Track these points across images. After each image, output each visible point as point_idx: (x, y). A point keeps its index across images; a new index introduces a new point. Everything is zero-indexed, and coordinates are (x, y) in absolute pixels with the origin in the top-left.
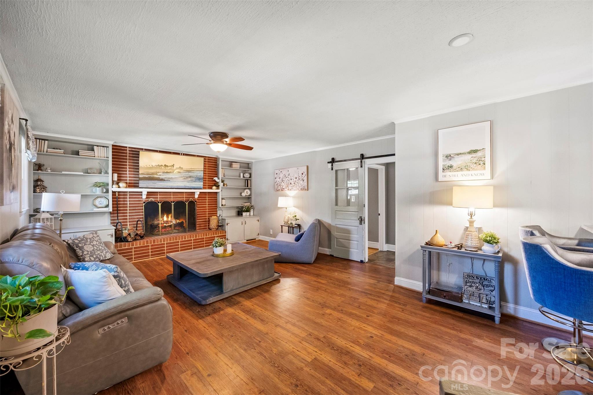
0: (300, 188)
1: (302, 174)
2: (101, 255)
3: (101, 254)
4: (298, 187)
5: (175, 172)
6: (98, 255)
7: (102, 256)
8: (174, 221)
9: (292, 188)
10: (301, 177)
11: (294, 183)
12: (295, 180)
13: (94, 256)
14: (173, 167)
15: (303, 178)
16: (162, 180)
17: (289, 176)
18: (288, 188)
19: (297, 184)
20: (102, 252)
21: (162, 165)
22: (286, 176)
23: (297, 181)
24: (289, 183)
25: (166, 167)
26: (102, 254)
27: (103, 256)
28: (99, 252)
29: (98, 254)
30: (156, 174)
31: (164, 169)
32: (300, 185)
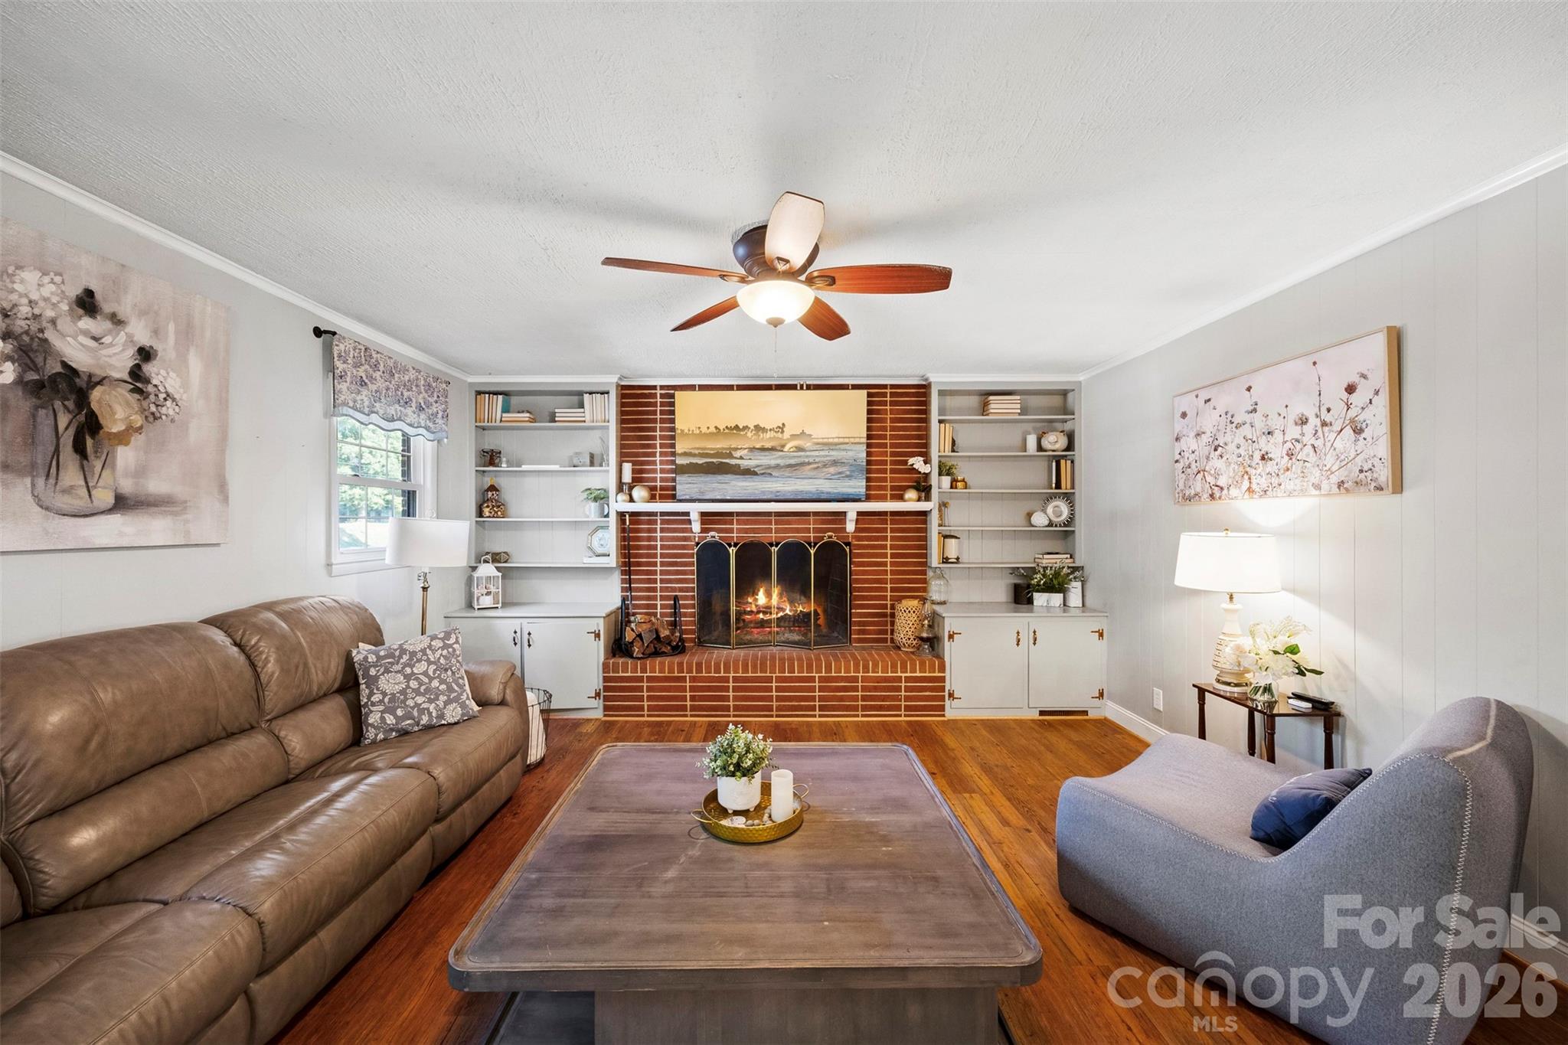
0: (1334, 479)
1: (1351, 389)
2: (428, 709)
3: (425, 706)
4: (1315, 475)
5: (786, 449)
6: (413, 708)
7: (430, 714)
8: (788, 608)
9: (1275, 481)
10: (1339, 408)
11: (1290, 455)
12: (1294, 432)
13: (399, 712)
14: (783, 432)
15: (1352, 413)
16: (748, 472)
17: (1257, 418)
18: (1246, 484)
19: (1312, 458)
20: (430, 701)
21: (746, 428)
22: (1236, 420)
23: (1308, 439)
24: (1257, 456)
25: (760, 433)
26: (432, 707)
27: (434, 715)
28: (420, 700)
29: (417, 705)
30: (730, 456)
31: (752, 440)
32: (1329, 461)
